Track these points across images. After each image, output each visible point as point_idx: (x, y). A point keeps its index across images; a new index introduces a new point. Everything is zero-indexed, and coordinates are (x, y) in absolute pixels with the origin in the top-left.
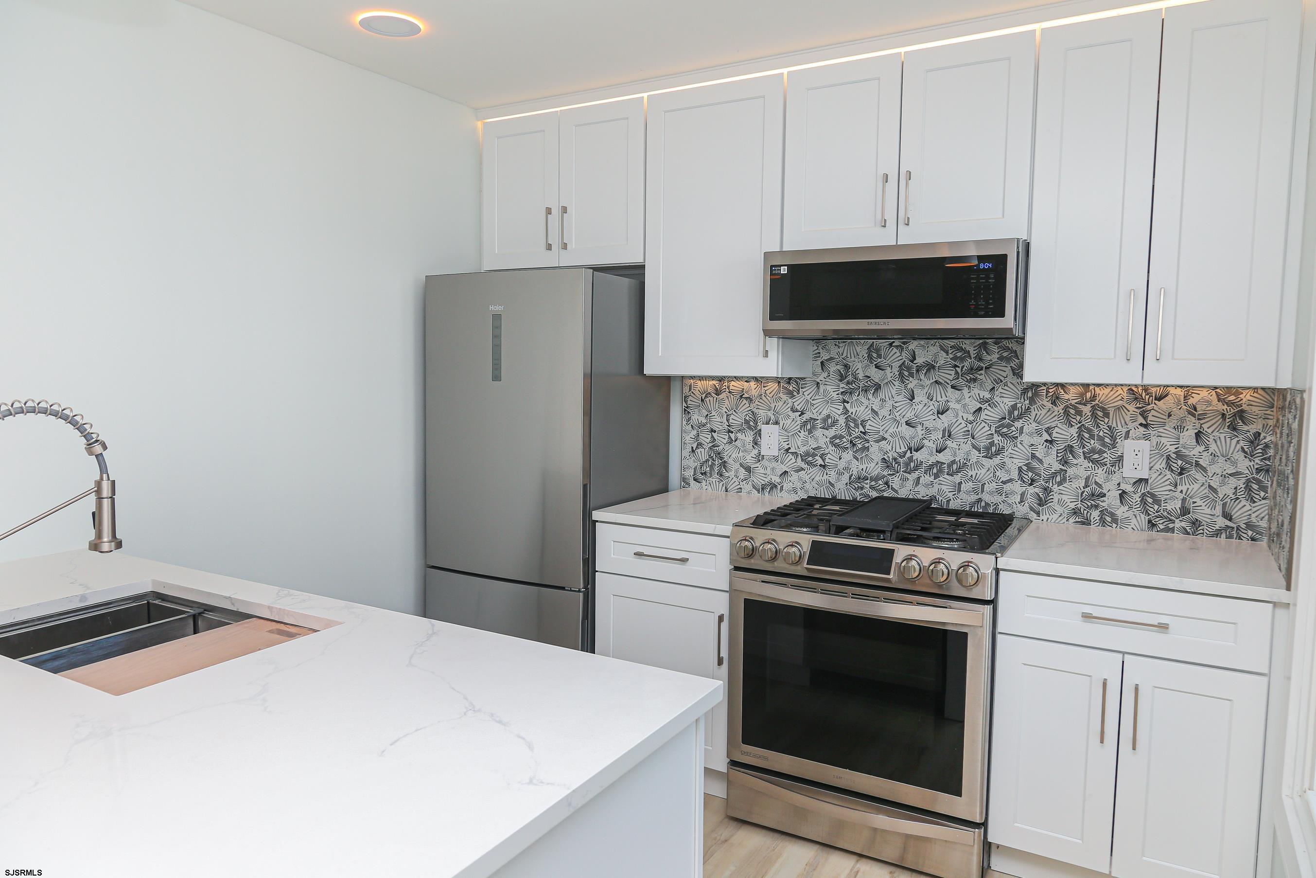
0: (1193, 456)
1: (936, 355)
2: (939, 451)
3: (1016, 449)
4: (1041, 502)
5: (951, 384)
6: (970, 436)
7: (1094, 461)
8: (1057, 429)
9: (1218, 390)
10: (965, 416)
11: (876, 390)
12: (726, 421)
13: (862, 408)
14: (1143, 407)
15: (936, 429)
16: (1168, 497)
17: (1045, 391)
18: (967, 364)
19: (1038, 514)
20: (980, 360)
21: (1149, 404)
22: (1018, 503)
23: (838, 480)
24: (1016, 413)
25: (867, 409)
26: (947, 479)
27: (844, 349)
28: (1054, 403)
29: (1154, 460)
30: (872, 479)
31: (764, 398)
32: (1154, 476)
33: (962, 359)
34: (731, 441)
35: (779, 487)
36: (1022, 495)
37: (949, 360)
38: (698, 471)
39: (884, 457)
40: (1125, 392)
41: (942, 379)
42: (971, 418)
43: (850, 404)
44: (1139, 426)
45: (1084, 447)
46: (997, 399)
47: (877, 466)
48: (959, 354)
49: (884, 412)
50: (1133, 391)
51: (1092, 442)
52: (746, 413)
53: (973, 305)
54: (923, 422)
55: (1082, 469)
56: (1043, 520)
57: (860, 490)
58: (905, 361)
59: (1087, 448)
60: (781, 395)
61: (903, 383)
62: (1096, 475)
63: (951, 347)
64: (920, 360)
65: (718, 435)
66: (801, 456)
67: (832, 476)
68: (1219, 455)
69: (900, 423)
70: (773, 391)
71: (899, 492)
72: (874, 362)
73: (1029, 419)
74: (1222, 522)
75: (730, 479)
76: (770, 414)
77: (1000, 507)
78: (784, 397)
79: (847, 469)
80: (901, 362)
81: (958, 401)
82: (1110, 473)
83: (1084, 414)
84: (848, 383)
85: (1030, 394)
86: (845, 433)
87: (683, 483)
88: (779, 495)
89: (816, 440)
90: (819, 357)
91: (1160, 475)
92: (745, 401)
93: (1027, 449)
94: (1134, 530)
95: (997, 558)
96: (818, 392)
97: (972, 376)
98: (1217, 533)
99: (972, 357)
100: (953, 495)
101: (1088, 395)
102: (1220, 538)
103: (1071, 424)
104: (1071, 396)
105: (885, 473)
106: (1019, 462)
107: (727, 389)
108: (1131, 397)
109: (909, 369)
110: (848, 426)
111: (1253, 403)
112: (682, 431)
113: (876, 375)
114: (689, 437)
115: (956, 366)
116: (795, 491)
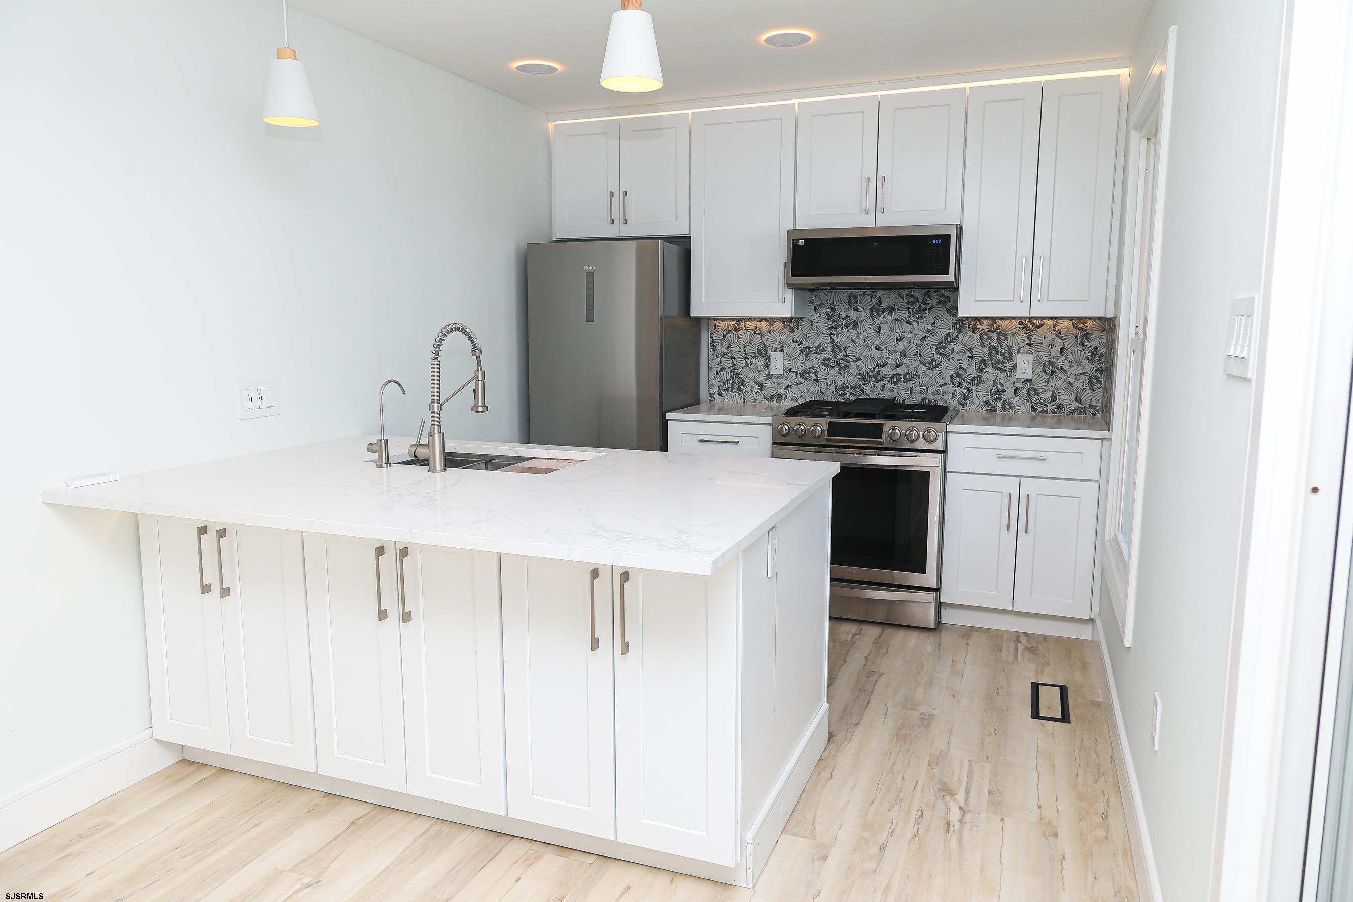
0: (1059, 364)
1: (895, 301)
2: (898, 366)
3: (949, 363)
4: (965, 398)
6: (919, 356)
7: (999, 369)
8: (975, 349)
9: (1073, 321)
10: (916, 342)
11: (854, 326)
12: (743, 351)
13: (844, 339)
14: (1029, 332)
15: (895, 351)
16: (1043, 390)
17: (968, 323)
18: (917, 306)
19: (963, 406)
20: (925, 303)
21: (1032, 331)
22: (950, 399)
23: (827, 390)
24: (949, 339)
25: (848, 339)
26: (903, 386)
27: (831, 296)
28: (973, 332)
29: (1035, 367)
30: (851, 389)
31: (772, 333)
32: (1035, 377)
33: (913, 303)
34: (747, 365)
36: (953, 394)
37: (904, 303)
38: (722, 388)
39: (860, 372)
40: (1018, 322)
42: (919, 343)
43: (835, 336)
44: (1026, 346)
45: (992, 360)
46: (937, 330)
47: (855, 379)
49: (860, 341)
50: (1023, 322)
51: (998, 356)
52: (758, 345)
54: (887, 347)
55: (991, 374)
56: (966, 410)
57: (843, 395)
58: (874, 305)
59: (994, 360)
60: (785, 330)
61: (873, 320)
62: (1000, 378)
63: (905, 295)
64: (884, 304)
65: (737, 361)
66: (800, 374)
67: (823, 387)
68: (1074, 362)
69: (871, 348)
70: (779, 328)
71: (870, 395)
72: (852, 306)
73: (957, 343)
74: (1075, 404)
75: (747, 393)
76: (777, 344)
77: (939, 402)
78: (788, 332)
79: (834, 381)
80: (872, 305)
81: (911, 332)
82: (1008, 376)
83: (992, 338)
84: (834, 321)
85: (958, 326)
86: (832, 356)
87: (709, 398)
88: (784, 402)
89: (811, 362)
90: (813, 303)
91: (1039, 376)
92: (757, 336)
93: (956, 363)
94: (1023, 413)
95: (946, 425)
96: (812, 328)
97: (919, 314)
98: (1073, 412)
100: (908, 396)
101: (995, 325)
102: (1074, 415)
103: (984, 345)
104: (984, 326)
105: (861, 383)
106: (951, 372)
107: (744, 327)
108: (1022, 326)
109: (877, 310)
110: (834, 351)
111: (1094, 329)
112: (709, 359)
113: (853, 315)
114: (715, 364)
115: (909, 308)
116: (795, 399)
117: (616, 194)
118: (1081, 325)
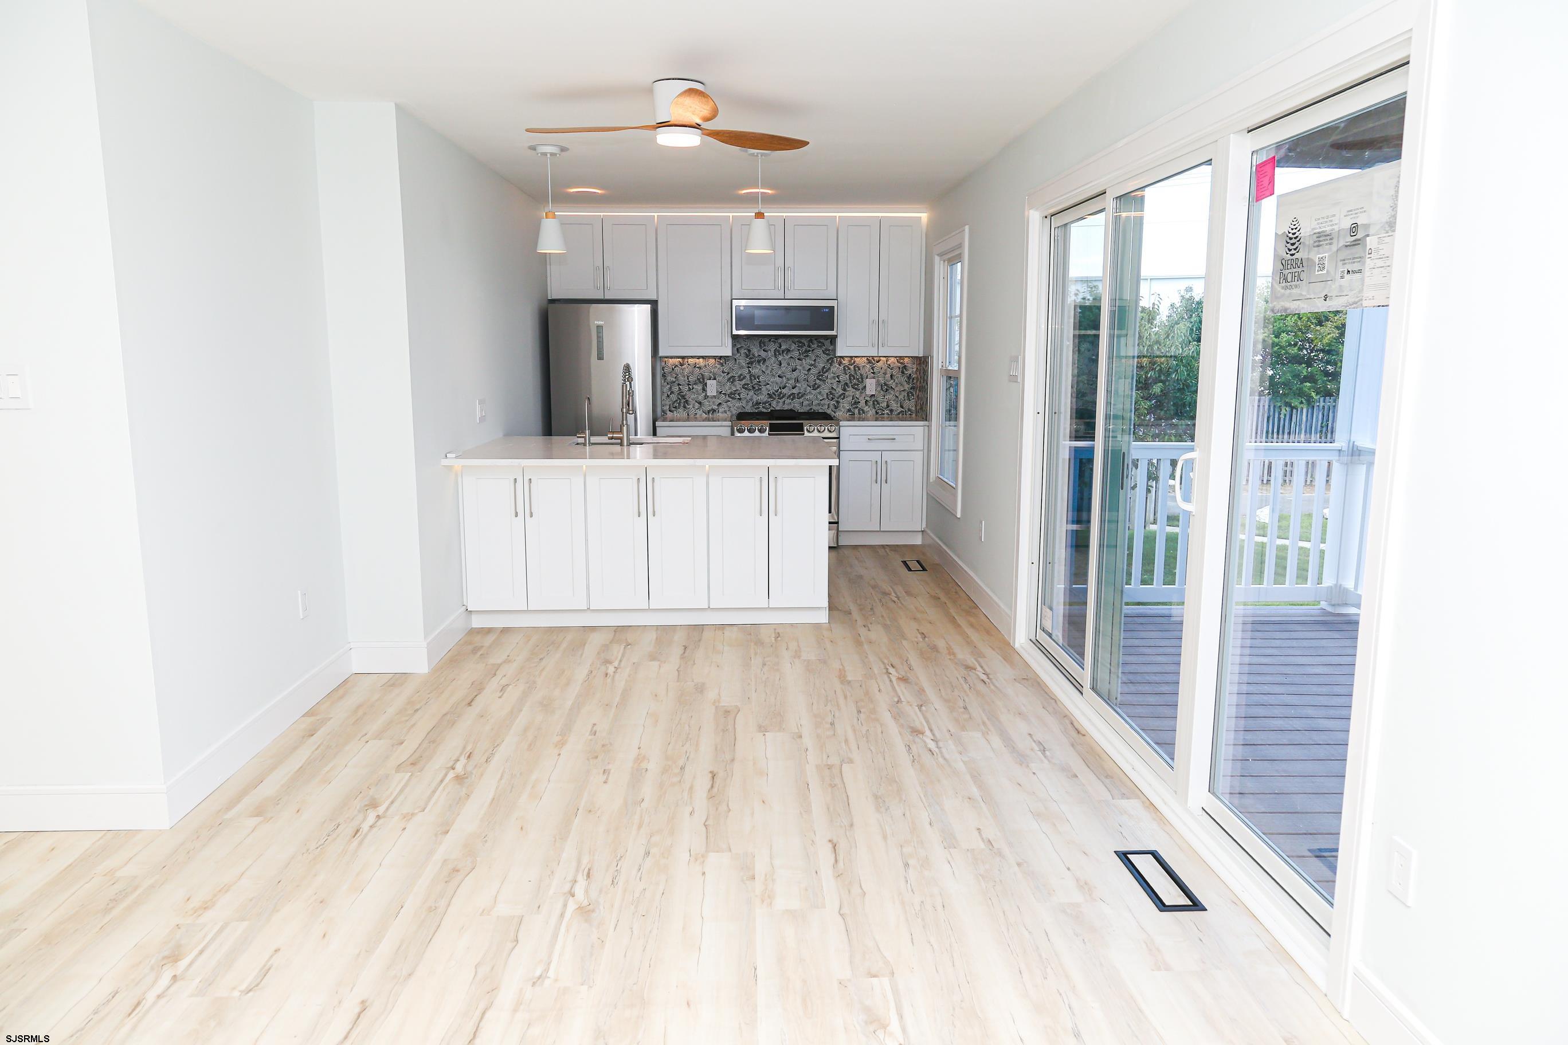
0: (890, 385)
1: (790, 345)
2: (793, 388)
3: (825, 385)
4: (836, 408)
5: (797, 358)
6: (806, 381)
7: (856, 389)
8: (841, 376)
9: (898, 358)
10: (804, 372)
11: (764, 362)
12: (686, 380)
13: (758, 370)
14: (872, 365)
15: (791, 378)
16: (882, 401)
17: (836, 360)
18: (804, 349)
19: (836, 412)
21: (874, 365)
22: (827, 409)
23: (747, 405)
24: (825, 370)
25: (760, 371)
26: (797, 400)
27: (748, 342)
28: (839, 365)
29: (877, 387)
30: (763, 404)
31: (707, 367)
32: (877, 393)
33: (802, 347)
34: (690, 390)
35: (717, 411)
36: (829, 405)
37: (796, 347)
38: (672, 406)
39: (768, 392)
40: (866, 359)
41: (794, 356)
42: (806, 373)
43: (751, 368)
44: (871, 373)
45: (851, 383)
46: (817, 364)
47: (765, 397)
48: (800, 344)
49: (768, 372)
50: (868, 359)
51: (855, 381)
52: (698, 375)
54: (786, 376)
55: (851, 392)
56: (837, 415)
57: (757, 407)
58: (777, 348)
59: (853, 383)
60: (717, 364)
61: (776, 358)
62: (856, 394)
63: (797, 341)
64: (783, 347)
65: (682, 387)
66: (728, 395)
67: (744, 403)
68: (898, 383)
69: (775, 376)
70: (712, 363)
71: (776, 408)
72: (762, 348)
73: (830, 372)
74: (900, 410)
75: (690, 409)
76: (711, 375)
77: (820, 411)
78: (718, 366)
79: (751, 400)
81: (801, 365)
82: (861, 393)
83: (851, 369)
84: (750, 358)
85: (833, 362)
86: (750, 382)
87: (663, 413)
88: (718, 415)
89: (736, 386)
90: (736, 347)
91: (879, 393)
92: (697, 369)
93: (829, 385)
94: (870, 416)
95: (839, 421)
96: (735, 363)
97: (806, 354)
98: (899, 414)
100: (800, 408)
101: (852, 361)
102: (900, 416)
103: (846, 374)
104: (846, 362)
105: (769, 400)
106: (827, 391)
107: (687, 362)
108: (868, 361)
109: (778, 351)
110: (751, 379)
111: (909, 363)
112: (662, 386)
113: (763, 354)
114: (666, 389)
115: (799, 350)
116: (725, 412)
117: (600, 268)
118: (902, 361)
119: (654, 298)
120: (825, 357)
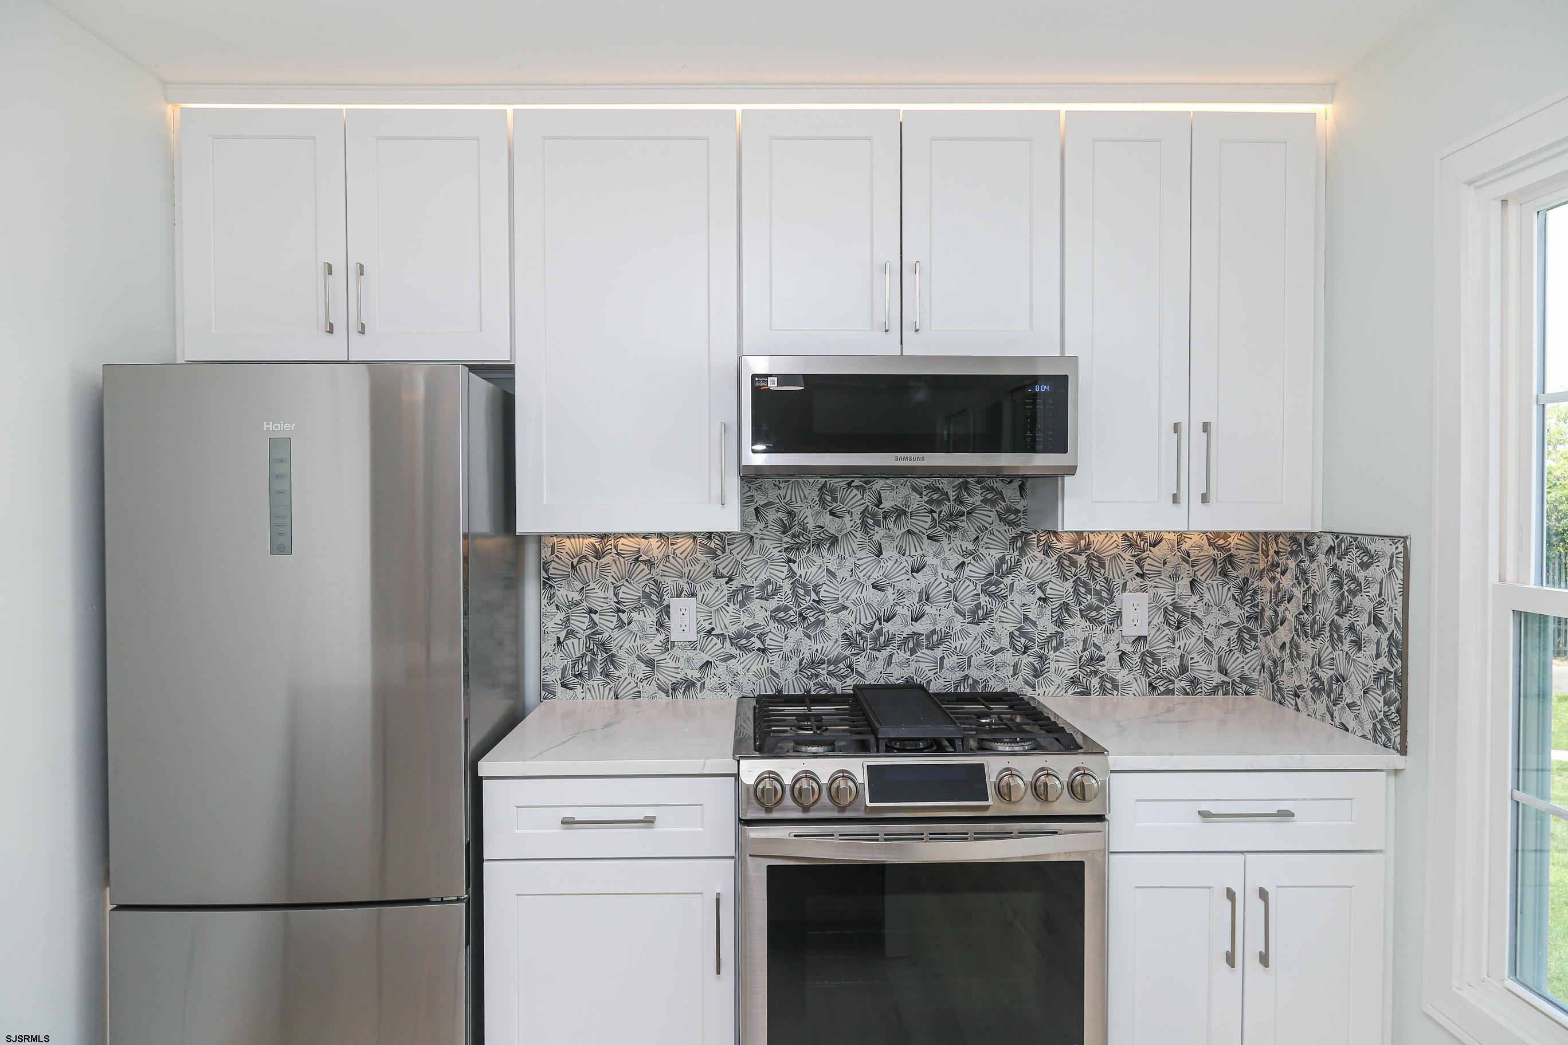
0: (1189, 608)
1: (907, 498)
2: (916, 619)
3: (1006, 610)
4: (1037, 674)
5: (927, 534)
6: (952, 598)
7: (1092, 620)
8: (1050, 585)
9: (1209, 535)
10: (946, 573)
11: (832, 544)
12: (612, 596)
13: (814, 569)
14: (1139, 555)
15: (910, 592)
16: (1166, 654)
17: (1036, 539)
18: (945, 508)
19: (1034, 687)
20: (961, 503)
21: (1144, 552)
22: (1010, 677)
23: (784, 667)
24: (1005, 567)
25: (821, 570)
26: (927, 655)
27: (787, 491)
28: (1046, 553)
29: (1151, 615)
30: (830, 663)
31: (672, 560)
32: (1153, 632)
33: (939, 503)
34: (621, 625)
35: (699, 684)
36: (1015, 666)
37: (923, 503)
38: (569, 671)
39: (845, 631)
40: (1120, 538)
41: (917, 528)
42: (953, 576)
43: (797, 564)
44: (1135, 577)
45: (1080, 604)
46: (982, 551)
47: (837, 645)
48: (935, 497)
49: (844, 573)
50: (1128, 536)
51: (1089, 597)
52: (644, 583)
53: (1029, 436)
54: (894, 584)
56: (1039, 695)
57: (814, 678)
58: (868, 505)
59: (1084, 604)
60: (698, 555)
61: (868, 534)
62: (1094, 635)
63: (925, 487)
64: (887, 505)
65: (600, 617)
66: (730, 639)
67: (776, 662)
68: (1213, 604)
69: (865, 586)
70: (685, 550)
71: (866, 676)
72: (828, 507)
73: (1019, 574)
74: (1218, 678)
75: (622, 680)
76: (683, 583)
77: (991, 683)
78: (703, 558)
79: (795, 651)
80: (863, 507)
81: (937, 555)
82: (1108, 632)
83: (1079, 565)
84: (794, 536)
85: (1019, 544)
86: (792, 603)
87: (543, 693)
88: (700, 695)
89: (752, 615)
90: (752, 501)
91: (1158, 630)
92: (642, 566)
93: (1018, 611)
94: (1135, 695)
96: (751, 550)
97: (951, 523)
98: (1214, 691)
99: (951, 500)
100: (934, 674)
101: (1083, 543)
102: (1218, 695)
103: (1066, 578)
104: (1063, 545)
105: (848, 653)
106: (1010, 627)
107: (614, 550)
108: (1127, 543)
109: (874, 515)
110: (795, 594)
111: (1241, 547)
112: (541, 614)
113: (831, 524)
114: (553, 623)
115: (932, 511)
116: (723, 688)
117: (339, 269)
119: (498, 355)
120: (1004, 532)
